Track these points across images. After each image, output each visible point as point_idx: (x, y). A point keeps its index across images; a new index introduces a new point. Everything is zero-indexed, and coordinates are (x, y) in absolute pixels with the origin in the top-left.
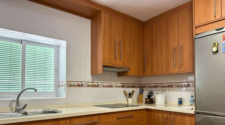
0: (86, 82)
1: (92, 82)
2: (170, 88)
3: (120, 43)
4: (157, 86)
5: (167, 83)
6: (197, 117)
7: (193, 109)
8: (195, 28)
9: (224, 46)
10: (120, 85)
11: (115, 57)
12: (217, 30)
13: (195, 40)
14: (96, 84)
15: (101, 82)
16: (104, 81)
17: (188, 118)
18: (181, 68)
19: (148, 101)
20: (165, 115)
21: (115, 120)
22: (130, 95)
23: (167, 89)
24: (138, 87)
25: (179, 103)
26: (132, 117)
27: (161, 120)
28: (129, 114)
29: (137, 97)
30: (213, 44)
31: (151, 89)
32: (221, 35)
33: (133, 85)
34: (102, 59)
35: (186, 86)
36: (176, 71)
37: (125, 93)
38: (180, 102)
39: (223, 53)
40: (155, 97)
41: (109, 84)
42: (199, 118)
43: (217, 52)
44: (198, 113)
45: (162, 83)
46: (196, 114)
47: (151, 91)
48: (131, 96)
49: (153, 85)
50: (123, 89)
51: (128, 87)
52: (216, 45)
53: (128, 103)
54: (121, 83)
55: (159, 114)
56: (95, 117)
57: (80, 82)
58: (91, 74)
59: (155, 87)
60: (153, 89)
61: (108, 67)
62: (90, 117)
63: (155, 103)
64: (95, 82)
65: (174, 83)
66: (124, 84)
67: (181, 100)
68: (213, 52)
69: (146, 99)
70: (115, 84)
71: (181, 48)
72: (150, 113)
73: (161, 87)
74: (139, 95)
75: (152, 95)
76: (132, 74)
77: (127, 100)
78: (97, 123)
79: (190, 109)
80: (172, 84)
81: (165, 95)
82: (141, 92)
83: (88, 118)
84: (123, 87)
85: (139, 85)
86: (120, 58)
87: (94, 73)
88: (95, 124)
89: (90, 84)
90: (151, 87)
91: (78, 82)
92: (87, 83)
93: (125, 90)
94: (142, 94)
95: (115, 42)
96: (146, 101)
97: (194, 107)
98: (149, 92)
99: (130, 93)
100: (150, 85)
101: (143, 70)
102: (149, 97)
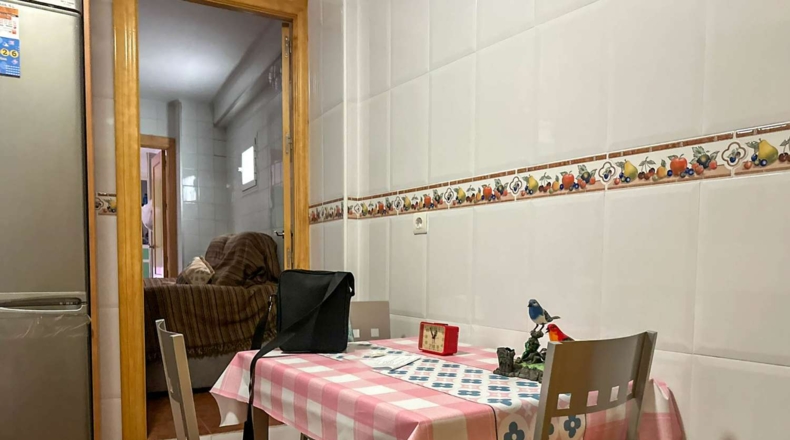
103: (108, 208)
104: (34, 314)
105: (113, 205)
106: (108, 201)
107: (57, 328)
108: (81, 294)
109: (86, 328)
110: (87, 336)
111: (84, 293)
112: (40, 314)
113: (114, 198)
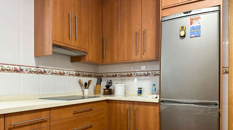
0: (27, 66)
1: (37, 67)
2: (130, 77)
3: (76, 19)
4: (116, 75)
5: (127, 72)
6: (162, 105)
7: (157, 98)
8: (162, 9)
9: (191, 31)
10: (74, 72)
11: (69, 36)
12: (185, 13)
13: (162, 22)
14: (42, 70)
15: (49, 68)
16: (53, 66)
17: (151, 108)
18: (143, 54)
19: (106, 92)
20: (127, 106)
21: (71, 115)
22: (86, 85)
23: (127, 78)
24: (95, 77)
25: (138, 92)
26: (92, 110)
27: (122, 111)
28: (88, 107)
29: (93, 88)
30: (181, 28)
31: (109, 79)
32: (189, 18)
33: (90, 74)
34: (51, 35)
35: (146, 75)
36: (138, 58)
37: (80, 83)
38: (140, 91)
39: (190, 37)
40: (114, 87)
41: (60, 71)
42: (164, 106)
43: (184, 36)
44: (163, 101)
45: (121, 72)
46: (160, 103)
47: (110, 80)
48: (87, 87)
49: (111, 74)
50: (78, 78)
51: (84, 76)
52: (184, 29)
53: (83, 94)
54: (76, 71)
55: (121, 104)
56: (44, 113)
57: (18, 65)
58: (35, 57)
59: (113, 76)
60: (112, 79)
61: (59, 47)
62: (35, 114)
63: (114, 94)
64: (40, 68)
65: (133, 72)
66: (79, 73)
67: (140, 89)
68: (180, 36)
69: (104, 89)
70: (68, 71)
71: (145, 32)
72: (111, 104)
73: (120, 77)
74: (96, 85)
75: (111, 85)
76: (90, 59)
77: (83, 91)
78: (46, 121)
79: (155, 98)
80: (132, 73)
81: (125, 85)
82: (99, 82)
83: (32, 114)
84: (78, 75)
85: (96, 74)
86: (76, 38)
87: (39, 53)
88: (43, 122)
89: (33, 69)
90: (109, 76)
91: (15, 65)
92: (28, 68)
93: (80, 80)
94: (100, 84)
95: (69, 16)
96: (104, 92)
97: (158, 96)
98: (108, 82)
99: (86, 83)
100: (108, 74)
101: (102, 56)
102: (108, 87)
103: (226, 72)
104: (202, 107)
105: (227, 71)
106: (225, 70)
107: (209, 112)
108: (217, 102)
109: (218, 113)
110: (218, 116)
111: (218, 102)
112: (204, 107)
113: (228, 68)
